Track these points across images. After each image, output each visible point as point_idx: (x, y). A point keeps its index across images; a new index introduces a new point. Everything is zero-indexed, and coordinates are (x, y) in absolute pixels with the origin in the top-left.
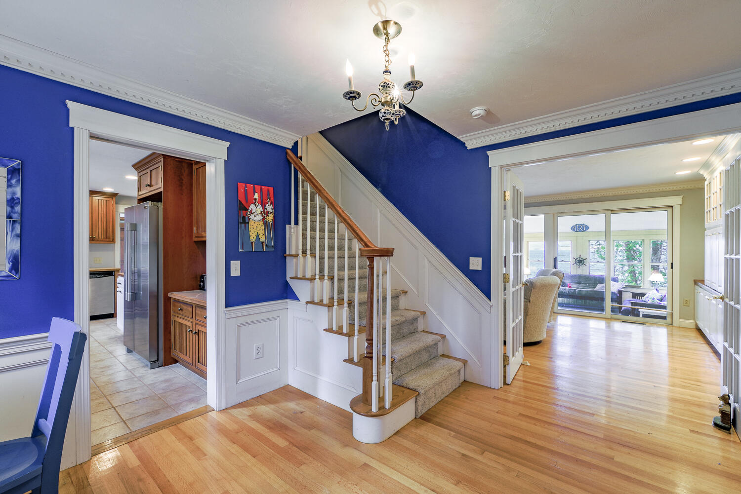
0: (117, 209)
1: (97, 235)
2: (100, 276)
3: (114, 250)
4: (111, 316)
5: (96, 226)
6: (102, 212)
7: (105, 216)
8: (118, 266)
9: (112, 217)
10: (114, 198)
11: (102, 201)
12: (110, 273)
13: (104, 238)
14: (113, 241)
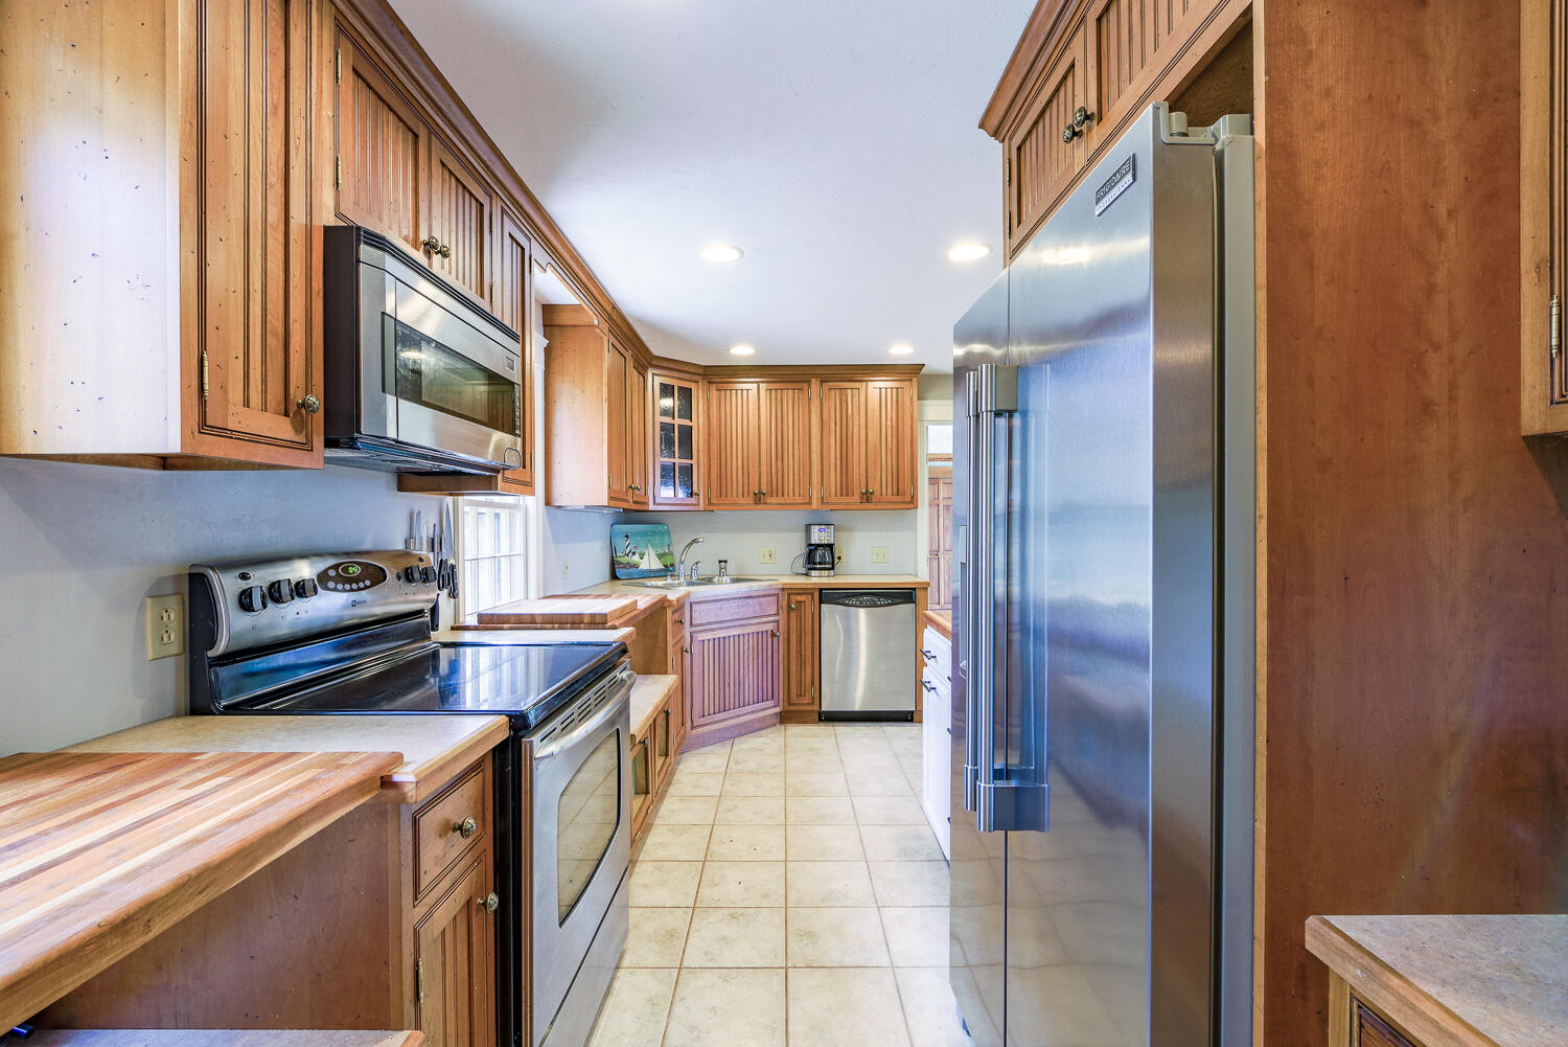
0: (921, 412)
1: (877, 486)
2: (883, 601)
3: (914, 528)
4: (907, 717)
5: (876, 463)
6: (889, 423)
7: (894, 433)
8: (923, 575)
9: (909, 435)
10: (915, 379)
11: (889, 390)
12: (906, 595)
13: (890, 493)
14: (912, 502)
